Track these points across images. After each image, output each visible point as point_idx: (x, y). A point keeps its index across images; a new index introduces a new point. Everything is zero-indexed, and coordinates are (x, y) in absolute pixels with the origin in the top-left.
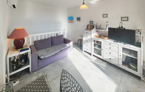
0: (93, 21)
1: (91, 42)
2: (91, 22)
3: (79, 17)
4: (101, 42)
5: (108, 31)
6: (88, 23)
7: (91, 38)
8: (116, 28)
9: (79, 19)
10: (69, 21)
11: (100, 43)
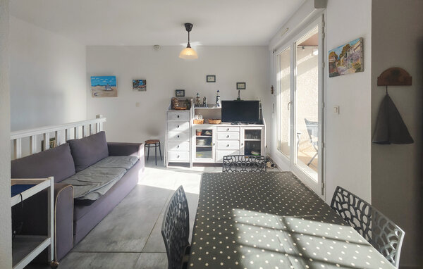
0: (184, 91)
1: (191, 136)
2: (180, 92)
3: (140, 76)
4: (211, 131)
5: (220, 107)
6: (172, 95)
7: (191, 128)
8: (233, 100)
9: (139, 84)
10: (93, 90)
11: (208, 133)
